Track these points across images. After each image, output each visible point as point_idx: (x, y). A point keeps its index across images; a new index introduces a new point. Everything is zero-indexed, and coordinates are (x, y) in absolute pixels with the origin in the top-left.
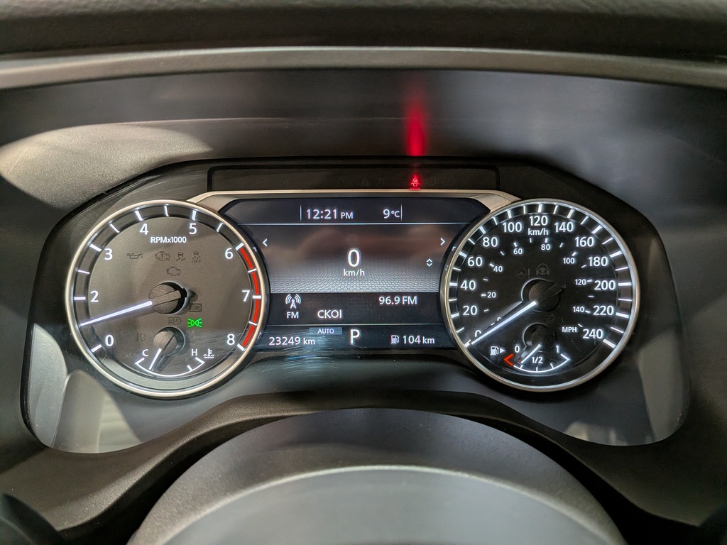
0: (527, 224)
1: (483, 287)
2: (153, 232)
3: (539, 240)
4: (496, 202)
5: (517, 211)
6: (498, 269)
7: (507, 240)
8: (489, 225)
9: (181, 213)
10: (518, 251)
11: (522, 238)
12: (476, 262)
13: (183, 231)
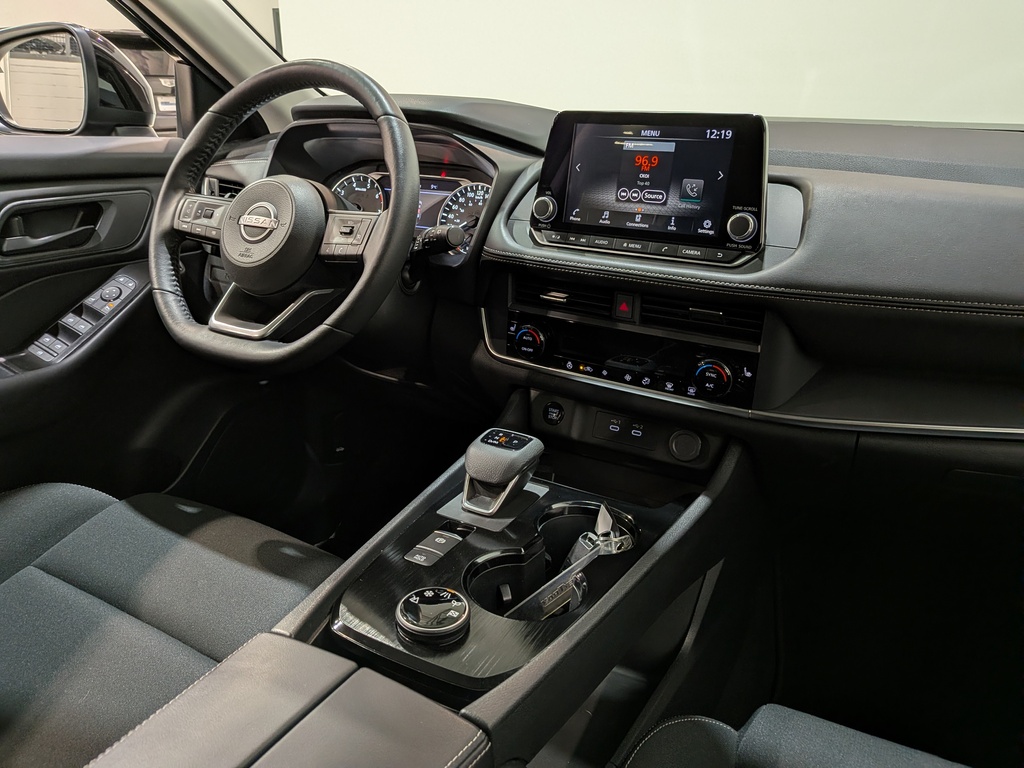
0: (476, 194)
1: (456, 217)
2: (357, 186)
3: (479, 201)
4: (465, 183)
5: (472, 187)
6: (462, 211)
7: (468, 200)
8: (461, 192)
9: (366, 179)
10: (470, 205)
11: (473, 199)
12: (455, 207)
13: (366, 187)
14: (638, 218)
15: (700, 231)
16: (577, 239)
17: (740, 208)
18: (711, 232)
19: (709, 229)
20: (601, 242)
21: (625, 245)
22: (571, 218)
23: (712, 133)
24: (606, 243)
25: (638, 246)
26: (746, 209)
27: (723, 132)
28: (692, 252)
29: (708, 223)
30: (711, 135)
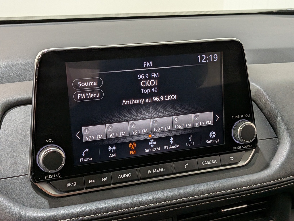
14: (152, 143)
15: (208, 142)
16: (98, 179)
17: (237, 117)
18: (217, 141)
19: (215, 139)
20: (125, 176)
21: (149, 172)
22: (82, 159)
23: (202, 58)
24: (129, 175)
25: (161, 170)
26: (242, 116)
27: (211, 55)
28: (209, 162)
29: (213, 134)
30: (201, 60)
